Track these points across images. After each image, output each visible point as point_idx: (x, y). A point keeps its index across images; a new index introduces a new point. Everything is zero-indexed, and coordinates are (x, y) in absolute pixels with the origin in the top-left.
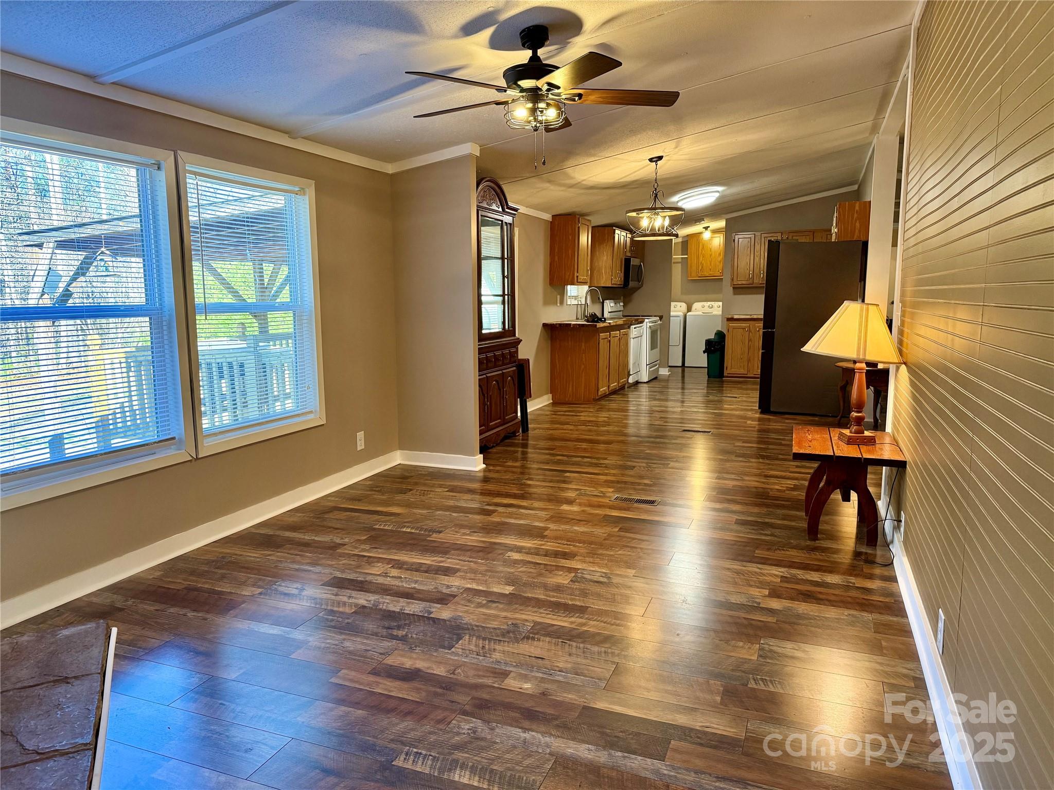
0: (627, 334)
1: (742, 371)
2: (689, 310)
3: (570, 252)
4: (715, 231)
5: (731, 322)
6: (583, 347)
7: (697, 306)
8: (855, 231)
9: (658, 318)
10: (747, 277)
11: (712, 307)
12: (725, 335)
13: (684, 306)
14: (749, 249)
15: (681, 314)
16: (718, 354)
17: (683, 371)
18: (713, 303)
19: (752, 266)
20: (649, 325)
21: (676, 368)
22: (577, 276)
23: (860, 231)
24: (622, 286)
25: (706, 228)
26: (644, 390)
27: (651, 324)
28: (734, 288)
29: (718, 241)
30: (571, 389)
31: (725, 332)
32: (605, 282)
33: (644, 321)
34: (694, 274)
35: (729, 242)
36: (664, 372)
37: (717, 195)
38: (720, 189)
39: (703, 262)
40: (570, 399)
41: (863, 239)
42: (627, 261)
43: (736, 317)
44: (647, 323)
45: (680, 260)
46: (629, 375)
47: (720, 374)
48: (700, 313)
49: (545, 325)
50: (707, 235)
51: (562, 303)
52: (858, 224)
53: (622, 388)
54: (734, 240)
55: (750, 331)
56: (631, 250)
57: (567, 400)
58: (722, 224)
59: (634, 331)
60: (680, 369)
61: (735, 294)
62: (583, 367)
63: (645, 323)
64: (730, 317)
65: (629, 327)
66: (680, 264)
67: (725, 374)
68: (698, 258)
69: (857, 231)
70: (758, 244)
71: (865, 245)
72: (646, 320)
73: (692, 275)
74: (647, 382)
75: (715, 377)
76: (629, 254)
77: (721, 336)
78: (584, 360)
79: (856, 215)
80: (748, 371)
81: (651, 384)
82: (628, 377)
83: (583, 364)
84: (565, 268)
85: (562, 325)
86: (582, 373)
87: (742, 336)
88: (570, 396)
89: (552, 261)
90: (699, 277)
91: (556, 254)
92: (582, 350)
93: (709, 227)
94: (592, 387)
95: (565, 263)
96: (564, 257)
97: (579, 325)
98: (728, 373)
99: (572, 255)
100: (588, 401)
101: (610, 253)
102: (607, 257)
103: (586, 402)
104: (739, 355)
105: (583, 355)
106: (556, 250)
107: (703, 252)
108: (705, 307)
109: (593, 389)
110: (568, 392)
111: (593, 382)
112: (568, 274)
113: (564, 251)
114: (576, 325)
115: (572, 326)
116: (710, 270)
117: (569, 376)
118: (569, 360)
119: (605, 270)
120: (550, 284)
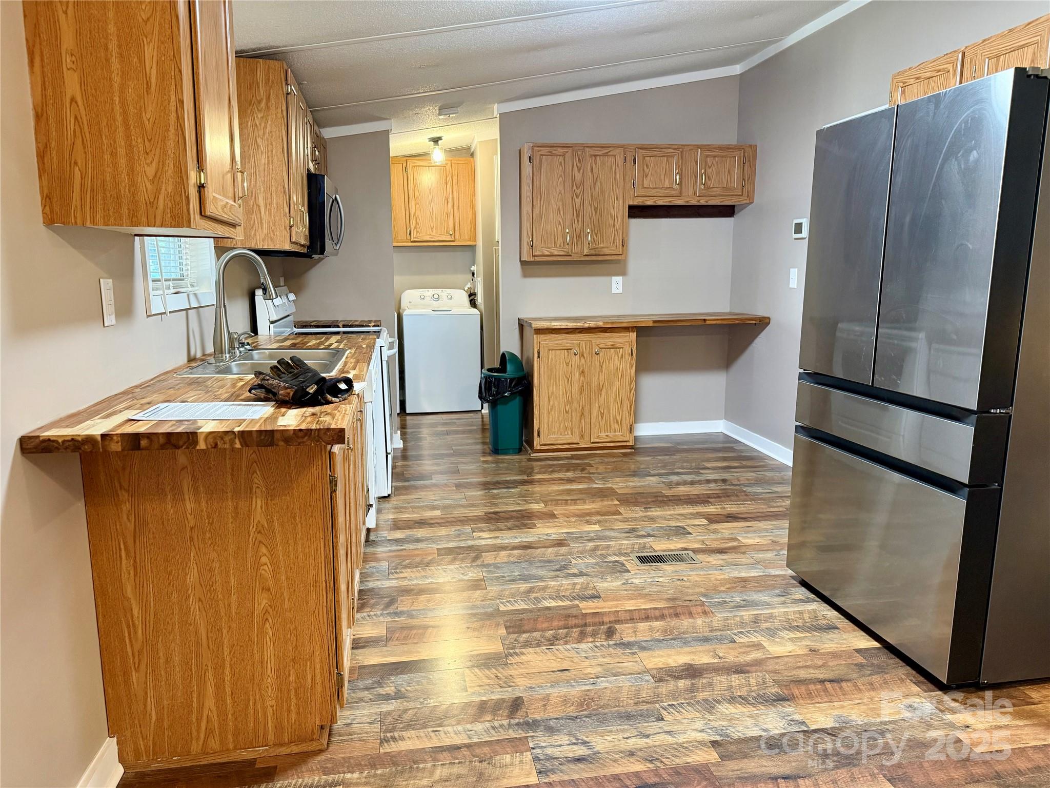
1: (570, 438)
3: (150, 52)
5: (544, 336)
6: (259, 515)
7: (410, 297)
10: (560, 240)
11: (438, 299)
18: (438, 291)
19: (569, 216)
22: (201, 187)
24: (305, 250)
25: (436, 140)
27: (390, 352)
30: (210, 703)
32: (270, 233)
39: (418, 213)
40: (214, 744)
42: (313, 182)
43: (554, 325)
44: (384, 348)
50: (437, 156)
54: (530, 159)
55: (580, 355)
57: (195, 747)
62: (262, 601)
63: (377, 350)
67: (536, 446)
68: (407, 204)
70: (579, 170)
72: (378, 342)
73: (400, 236)
78: (266, 571)
80: (581, 436)
84: (128, 137)
85: (144, 443)
86: (261, 628)
87: (567, 364)
88: (209, 732)
89: (44, 96)
90: (412, 242)
91: (67, 60)
92: (253, 530)
93: (440, 138)
94: (313, 679)
95: (125, 113)
96: (117, 79)
97: (244, 436)
98: (543, 442)
99: (162, 76)
100: (301, 740)
101: (280, 147)
102: (270, 158)
103: (289, 743)
104: (562, 406)
105: (264, 550)
106: (68, 41)
107: (417, 193)
108: (426, 299)
109: (319, 689)
110: (199, 720)
111: (313, 660)
112: (151, 171)
113: (113, 46)
114: (227, 439)
115: (202, 445)
116: (432, 228)
117: (198, 643)
118: (193, 577)
119: (265, 199)
120: (49, 221)
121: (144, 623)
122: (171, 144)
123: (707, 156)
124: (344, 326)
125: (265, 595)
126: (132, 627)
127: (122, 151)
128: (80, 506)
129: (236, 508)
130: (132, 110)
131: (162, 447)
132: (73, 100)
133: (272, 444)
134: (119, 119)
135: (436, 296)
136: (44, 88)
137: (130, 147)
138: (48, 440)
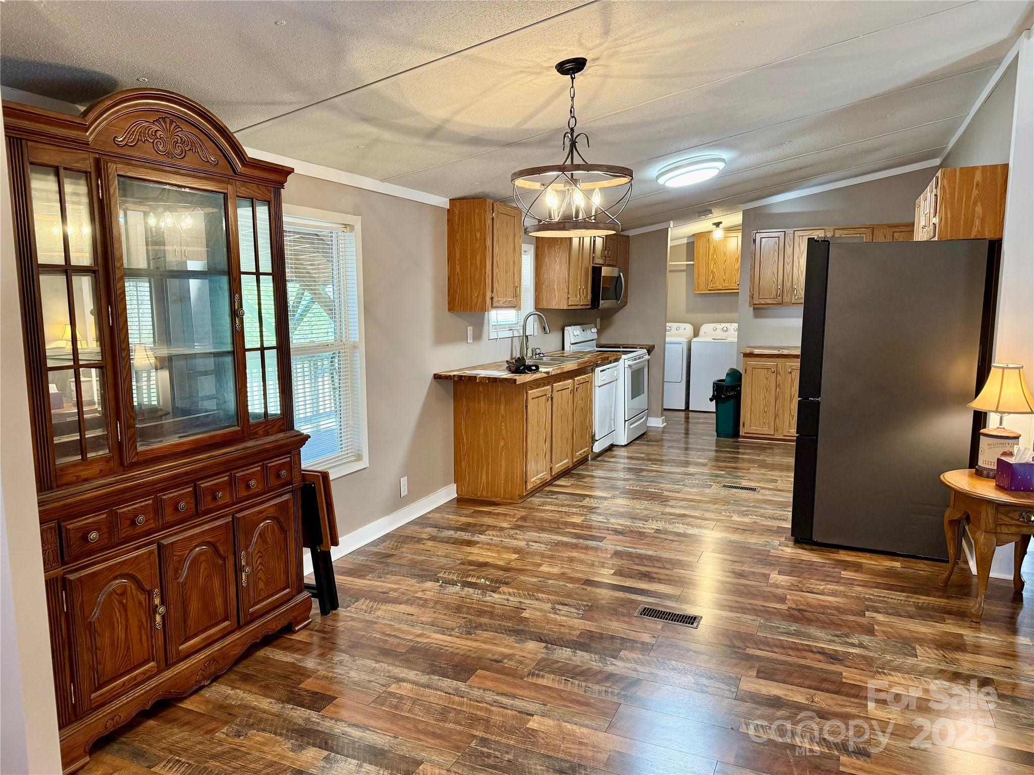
0: (589, 382)
1: (766, 430)
2: (696, 334)
3: (478, 258)
4: (729, 229)
5: (749, 359)
6: (502, 411)
7: (707, 330)
8: (973, 222)
9: (645, 351)
10: (774, 293)
11: (727, 331)
12: (741, 375)
13: (689, 329)
14: (776, 253)
15: (684, 340)
16: (731, 404)
17: (687, 418)
18: (728, 325)
19: (780, 277)
20: (628, 363)
21: (676, 413)
22: (492, 298)
23: (983, 221)
24: (588, 307)
25: (717, 224)
26: (622, 459)
27: (631, 363)
28: (754, 309)
29: (735, 243)
30: (484, 477)
31: (741, 371)
32: (558, 301)
33: (620, 359)
34: (702, 286)
35: (749, 242)
36: (656, 422)
37: (721, 165)
38: (726, 155)
39: (715, 270)
40: (484, 494)
41: (989, 235)
42: (596, 271)
43: (757, 351)
44: (626, 360)
45: (684, 268)
46: (593, 440)
47: (736, 434)
48: (710, 339)
49: (437, 377)
50: (718, 234)
51: (478, 336)
52: (979, 209)
53: (583, 461)
54: (755, 241)
55: (777, 373)
56: (603, 256)
57: (479, 494)
58: (737, 218)
59: (600, 376)
60: (683, 414)
61: (756, 316)
62: (502, 443)
63: (621, 361)
64: (748, 351)
65: (593, 371)
66: (685, 273)
67: (742, 433)
68: (708, 265)
69: (977, 222)
70: (790, 246)
71: (995, 248)
72: (624, 357)
73: (700, 288)
74: (626, 445)
75: (726, 436)
76: (599, 261)
77: (735, 376)
78: (504, 432)
79: (975, 192)
80: (776, 430)
81: (632, 448)
82: (593, 443)
83: (503, 439)
84: (471, 284)
85: (463, 378)
86: (501, 452)
87: (767, 379)
88: (483, 489)
89: (451, 273)
90: (709, 290)
91: (457, 262)
92: (500, 417)
93: (721, 223)
94: (517, 476)
95: (471, 277)
96: (469, 267)
97: (489, 378)
98: (746, 431)
99: (481, 264)
100: (511, 499)
101: (565, 261)
102: (561, 266)
103: (508, 499)
104: (762, 407)
105: (503, 424)
106: (458, 256)
107: (715, 257)
108: (717, 330)
109: (518, 480)
110: (481, 483)
111: (517, 469)
112: (476, 295)
113: (469, 257)
114: (485, 379)
115: (478, 381)
116: (724, 281)
117: (482, 455)
118: (482, 430)
119: (557, 285)
120: (449, 310)
121: (467, 444)
122: (482, 286)
123: (893, 232)
124: (623, 348)
125: (503, 441)
126: (463, 446)
127: (469, 289)
128: (452, 401)
129: (496, 408)
130: (472, 276)
131: (468, 380)
132: (458, 273)
133: (496, 382)
134: (469, 279)
135: (725, 329)
136: (451, 271)
137: (471, 287)
138: (440, 375)
